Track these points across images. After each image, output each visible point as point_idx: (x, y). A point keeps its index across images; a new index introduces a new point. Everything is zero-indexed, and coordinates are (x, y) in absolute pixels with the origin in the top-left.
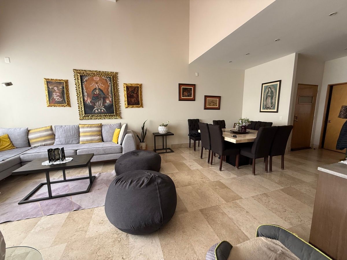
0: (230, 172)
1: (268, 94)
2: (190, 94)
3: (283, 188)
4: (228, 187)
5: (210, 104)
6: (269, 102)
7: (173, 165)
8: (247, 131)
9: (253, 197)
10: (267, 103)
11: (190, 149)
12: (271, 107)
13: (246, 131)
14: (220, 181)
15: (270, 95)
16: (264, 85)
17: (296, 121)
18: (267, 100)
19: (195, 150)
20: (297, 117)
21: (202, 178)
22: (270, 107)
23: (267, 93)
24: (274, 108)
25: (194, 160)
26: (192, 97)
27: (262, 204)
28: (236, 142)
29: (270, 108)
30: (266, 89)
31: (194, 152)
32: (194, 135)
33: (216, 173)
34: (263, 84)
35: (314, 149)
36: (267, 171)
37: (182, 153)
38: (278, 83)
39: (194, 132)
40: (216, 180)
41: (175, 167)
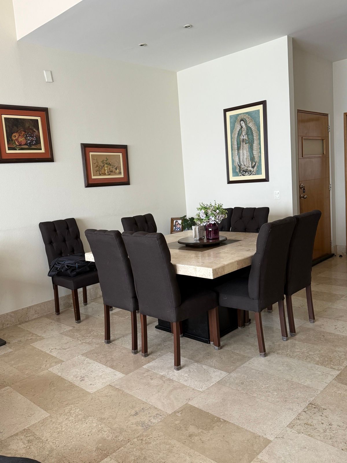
0: (204, 367)
1: (242, 137)
2: (35, 138)
3: (338, 372)
4: (219, 420)
5: (99, 171)
6: (245, 157)
7: (20, 397)
8: (221, 239)
9: (291, 426)
10: (241, 160)
11: (58, 320)
12: (252, 169)
13: (218, 238)
14: (191, 403)
15: (245, 137)
16: (228, 114)
17: (303, 197)
18: (241, 151)
19: (78, 318)
20: (304, 189)
21: (136, 414)
22: (249, 169)
23: (239, 134)
24: (259, 172)
25: (86, 355)
26: (43, 151)
27: (319, 438)
28: (214, 275)
29: (250, 171)
30: (234, 124)
31: (77, 326)
32: (69, 271)
33: (169, 380)
34: (226, 111)
35: (341, 256)
36: (287, 336)
37: (36, 340)
38: (260, 107)
39: (67, 261)
40: (178, 405)
41: (29, 401)
